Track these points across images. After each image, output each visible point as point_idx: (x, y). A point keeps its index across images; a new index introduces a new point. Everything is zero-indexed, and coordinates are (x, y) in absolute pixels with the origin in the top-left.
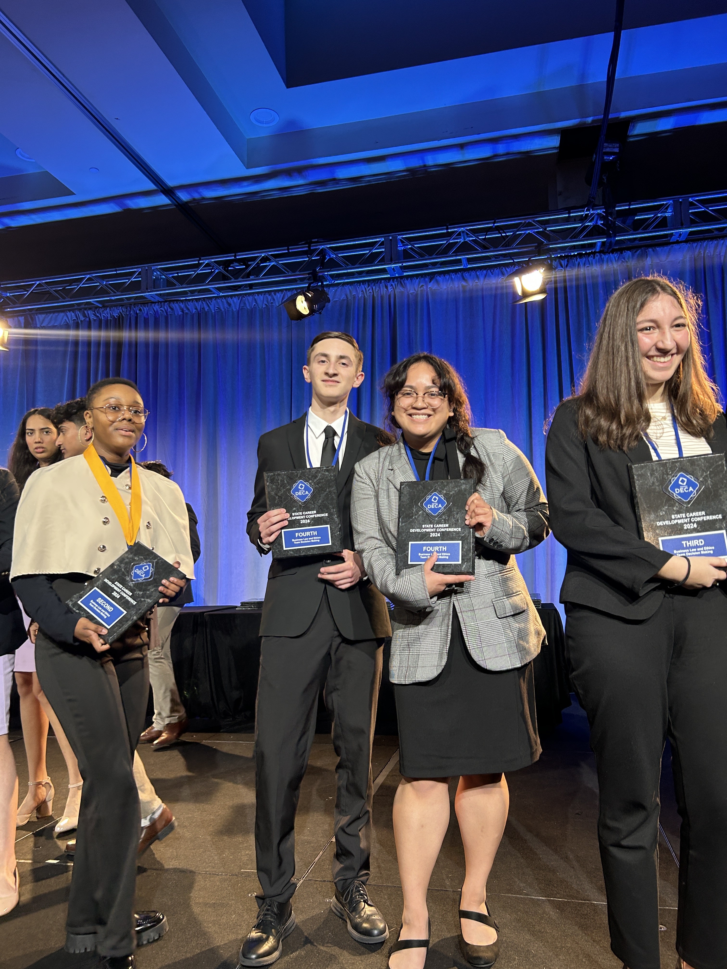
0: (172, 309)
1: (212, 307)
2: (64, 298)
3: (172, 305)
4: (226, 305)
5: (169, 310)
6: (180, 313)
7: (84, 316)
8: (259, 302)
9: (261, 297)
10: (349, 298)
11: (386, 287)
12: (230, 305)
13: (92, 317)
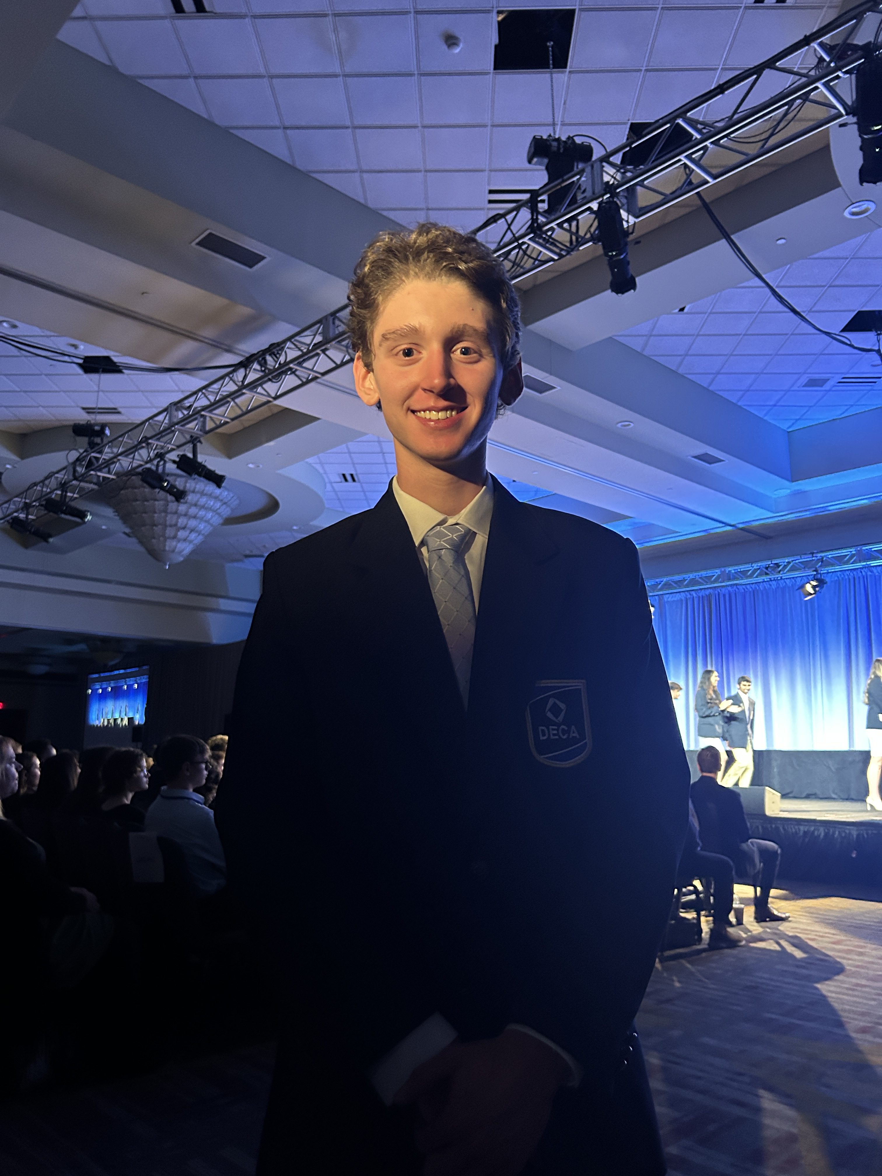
0: (738, 589)
1: (761, 587)
2: (680, 586)
3: (738, 587)
4: (768, 586)
5: (737, 590)
6: (743, 591)
7: (690, 594)
8: (787, 582)
9: (789, 580)
10: (840, 578)
11: (861, 572)
12: (770, 585)
13: (695, 595)
